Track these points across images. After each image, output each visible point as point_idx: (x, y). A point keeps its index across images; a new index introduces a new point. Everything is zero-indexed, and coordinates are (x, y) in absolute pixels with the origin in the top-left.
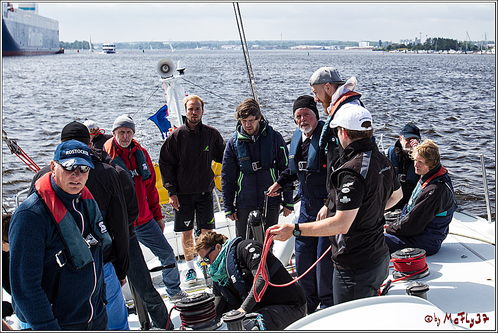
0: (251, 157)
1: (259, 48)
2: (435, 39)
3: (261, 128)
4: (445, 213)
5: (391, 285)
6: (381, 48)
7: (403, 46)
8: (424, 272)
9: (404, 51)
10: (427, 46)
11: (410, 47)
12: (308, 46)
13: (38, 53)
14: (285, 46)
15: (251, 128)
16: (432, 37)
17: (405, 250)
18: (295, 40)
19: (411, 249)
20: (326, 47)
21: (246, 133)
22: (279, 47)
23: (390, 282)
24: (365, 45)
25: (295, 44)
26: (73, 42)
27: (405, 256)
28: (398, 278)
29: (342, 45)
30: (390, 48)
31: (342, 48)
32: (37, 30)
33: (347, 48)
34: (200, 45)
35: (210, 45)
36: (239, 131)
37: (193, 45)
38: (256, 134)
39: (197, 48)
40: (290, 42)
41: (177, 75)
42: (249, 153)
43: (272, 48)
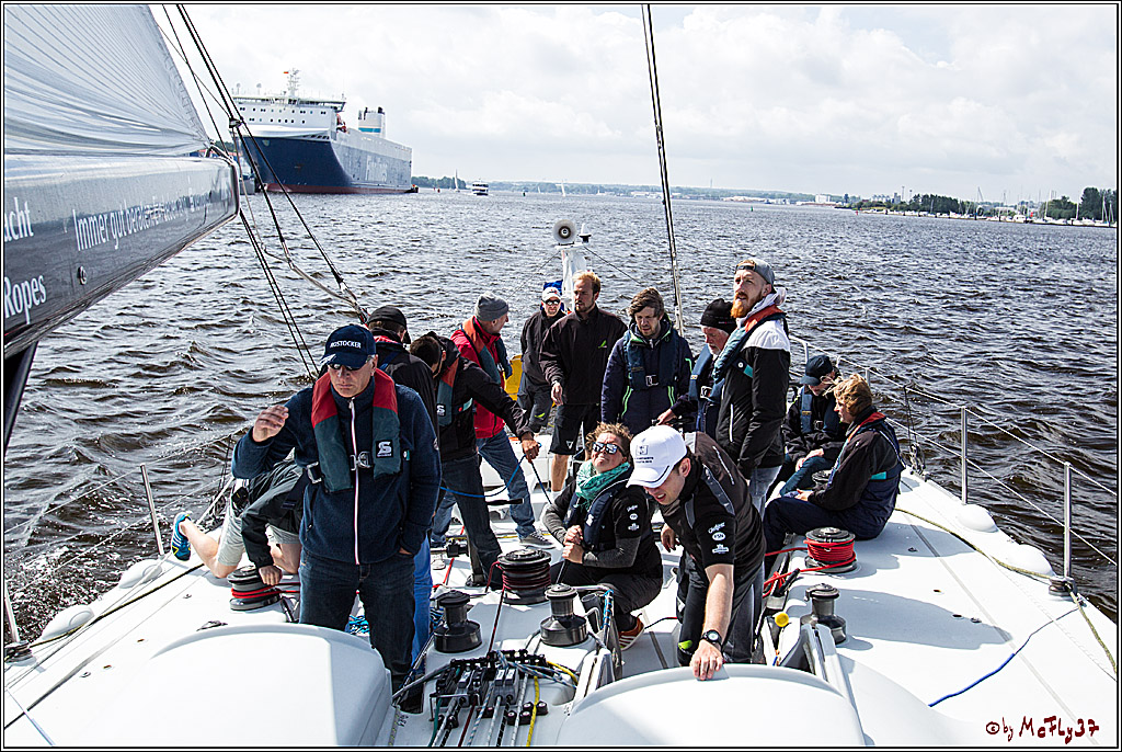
0: (645, 368)
1: (681, 198)
2: (926, 196)
3: (664, 330)
4: (883, 475)
5: (799, 575)
6: (847, 205)
7: (879, 204)
8: (850, 564)
9: (884, 211)
10: (913, 206)
11: (889, 205)
12: (747, 198)
13: (380, 191)
14: (715, 196)
15: (647, 327)
16: (922, 194)
17: (826, 530)
18: (729, 188)
19: (835, 530)
20: (771, 201)
21: (641, 333)
22: (707, 197)
23: (797, 571)
24: (823, 200)
25: (729, 194)
26: (441, 178)
27: (823, 538)
28: (811, 568)
29: (793, 199)
30: (861, 206)
31: (793, 202)
32: (379, 160)
33: (799, 203)
34: (603, 190)
35: (615, 190)
36: (634, 332)
37: (594, 189)
38: (655, 337)
39: (599, 194)
40: (722, 191)
41: (579, 244)
42: (643, 362)
43: (697, 198)
